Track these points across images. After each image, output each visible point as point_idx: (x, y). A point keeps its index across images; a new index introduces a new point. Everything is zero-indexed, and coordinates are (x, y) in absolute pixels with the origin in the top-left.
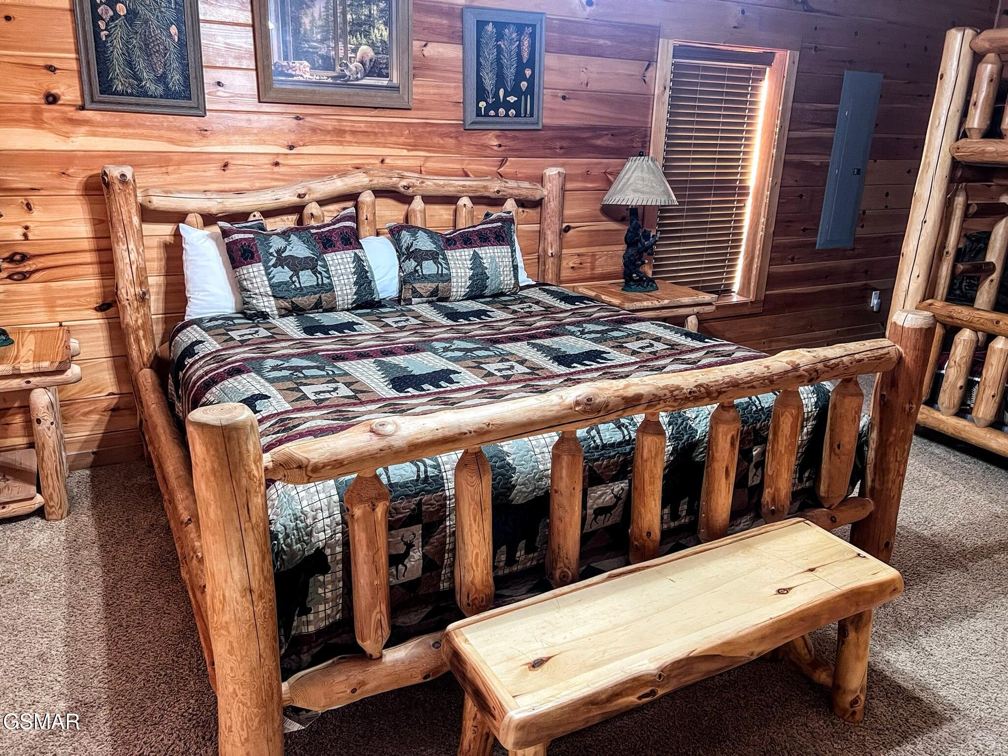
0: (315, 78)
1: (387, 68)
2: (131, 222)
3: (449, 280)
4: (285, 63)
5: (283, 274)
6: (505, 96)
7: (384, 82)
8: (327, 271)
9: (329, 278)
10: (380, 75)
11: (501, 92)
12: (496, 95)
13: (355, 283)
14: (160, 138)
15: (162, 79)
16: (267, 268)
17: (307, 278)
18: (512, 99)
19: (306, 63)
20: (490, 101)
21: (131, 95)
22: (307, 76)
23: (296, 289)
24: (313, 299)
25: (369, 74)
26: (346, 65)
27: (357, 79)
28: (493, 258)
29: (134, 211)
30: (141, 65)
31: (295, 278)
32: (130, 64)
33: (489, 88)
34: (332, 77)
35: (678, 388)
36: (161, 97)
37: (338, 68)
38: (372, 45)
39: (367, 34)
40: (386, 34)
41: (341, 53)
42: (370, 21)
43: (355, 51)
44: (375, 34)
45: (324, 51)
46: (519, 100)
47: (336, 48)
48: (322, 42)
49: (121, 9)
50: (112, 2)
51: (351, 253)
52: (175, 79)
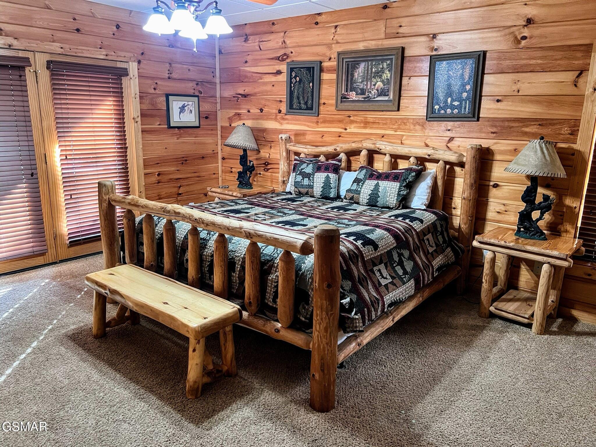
0: (357, 99)
1: (388, 92)
2: (283, 154)
4: (346, 93)
5: (299, 178)
6: (452, 102)
7: (386, 98)
8: (313, 180)
9: (313, 183)
10: (385, 95)
11: (449, 100)
12: (446, 102)
13: (322, 187)
15: (306, 103)
16: (296, 175)
17: (306, 182)
18: (456, 103)
19: (354, 93)
20: (442, 105)
21: (298, 109)
22: (354, 98)
23: (301, 185)
24: (305, 190)
25: (379, 95)
26: (370, 92)
27: (374, 98)
28: (385, 187)
30: (301, 98)
32: (298, 98)
33: (442, 98)
34: (364, 98)
36: (305, 110)
37: (367, 93)
38: (383, 82)
39: (381, 77)
40: (389, 75)
41: (369, 87)
42: (382, 71)
43: (375, 85)
44: (384, 76)
45: (361, 87)
46: (461, 104)
47: (367, 85)
48: (361, 82)
49: (298, 79)
50: (295, 77)
51: (326, 174)
52: (310, 103)
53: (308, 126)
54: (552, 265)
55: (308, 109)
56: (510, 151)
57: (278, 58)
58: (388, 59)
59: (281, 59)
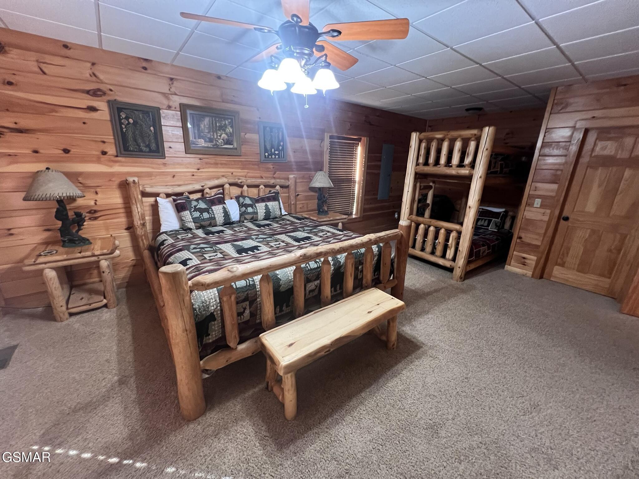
0: (206, 145)
1: (232, 142)
2: (138, 197)
3: (257, 214)
4: (195, 140)
5: (197, 214)
6: (274, 151)
7: (231, 147)
8: (213, 213)
9: (214, 215)
10: (230, 144)
11: (273, 150)
12: (271, 151)
13: (224, 216)
14: (148, 167)
15: (148, 146)
16: (191, 212)
17: (206, 215)
18: (277, 152)
19: (203, 140)
20: (269, 153)
21: (137, 151)
22: (203, 145)
23: (202, 219)
24: (208, 222)
25: (226, 144)
26: (218, 141)
27: (222, 146)
28: (272, 206)
29: (139, 193)
30: (140, 141)
31: (201, 216)
32: (135, 140)
33: (269, 149)
34: (212, 145)
35: (334, 249)
36: (148, 152)
37: (214, 142)
38: (227, 134)
39: (224, 130)
40: (231, 130)
41: (215, 137)
42: (225, 126)
43: (220, 136)
44: (227, 130)
45: (209, 136)
46: (279, 152)
47: (213, 135)
48: (208, 133)
49: (131, 121)
50: (127, 118)
52: (153, 146)
53: (153, 168)
54: (342, 222)
55: (151, 151)
57: (88, 92)
58: (229, 119)
59: (96, 93)
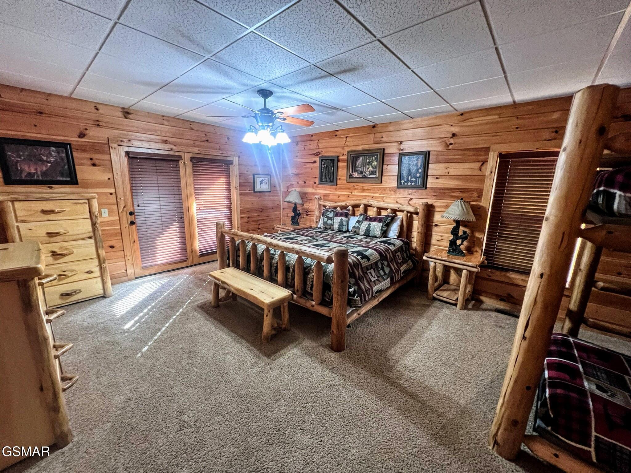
0: (358, 176)
4: (352, 173)
5: (326, 220)
6: (411, 178)
7: (374, 176)
9: (333, 222)
11: (410, 177)
12: (408, 178)
14: (329, 190)
15: (330, 179)
16: (324, 218)
17: (329, 222)
18: (413, 179)
19: (356, 173)
20: (405, 180)
21: (325, 182)
23: (327, 224)
25: (371, 174)
30: (327, 176)
32: (325, 176)
33: (405, 176)
36: (329, 182)
38: (372, 167)
39: (371, 165)
40: (376, 164)
41: (365, 170)
42: (372, 161)
43: (368, 169)
44: (373, 164)
45: (360, 170)
46: (416, 180)
47: (364, 169)
48: (361, 167)
49: (325, 165)
50: (324, 165)
51: (341, 218)
52: (331, 180)
53: (331, 191)
55: (331, 182)
56: (444, 206)
57: (314, 154)
58: (375, 155)
59: (316, 154)
